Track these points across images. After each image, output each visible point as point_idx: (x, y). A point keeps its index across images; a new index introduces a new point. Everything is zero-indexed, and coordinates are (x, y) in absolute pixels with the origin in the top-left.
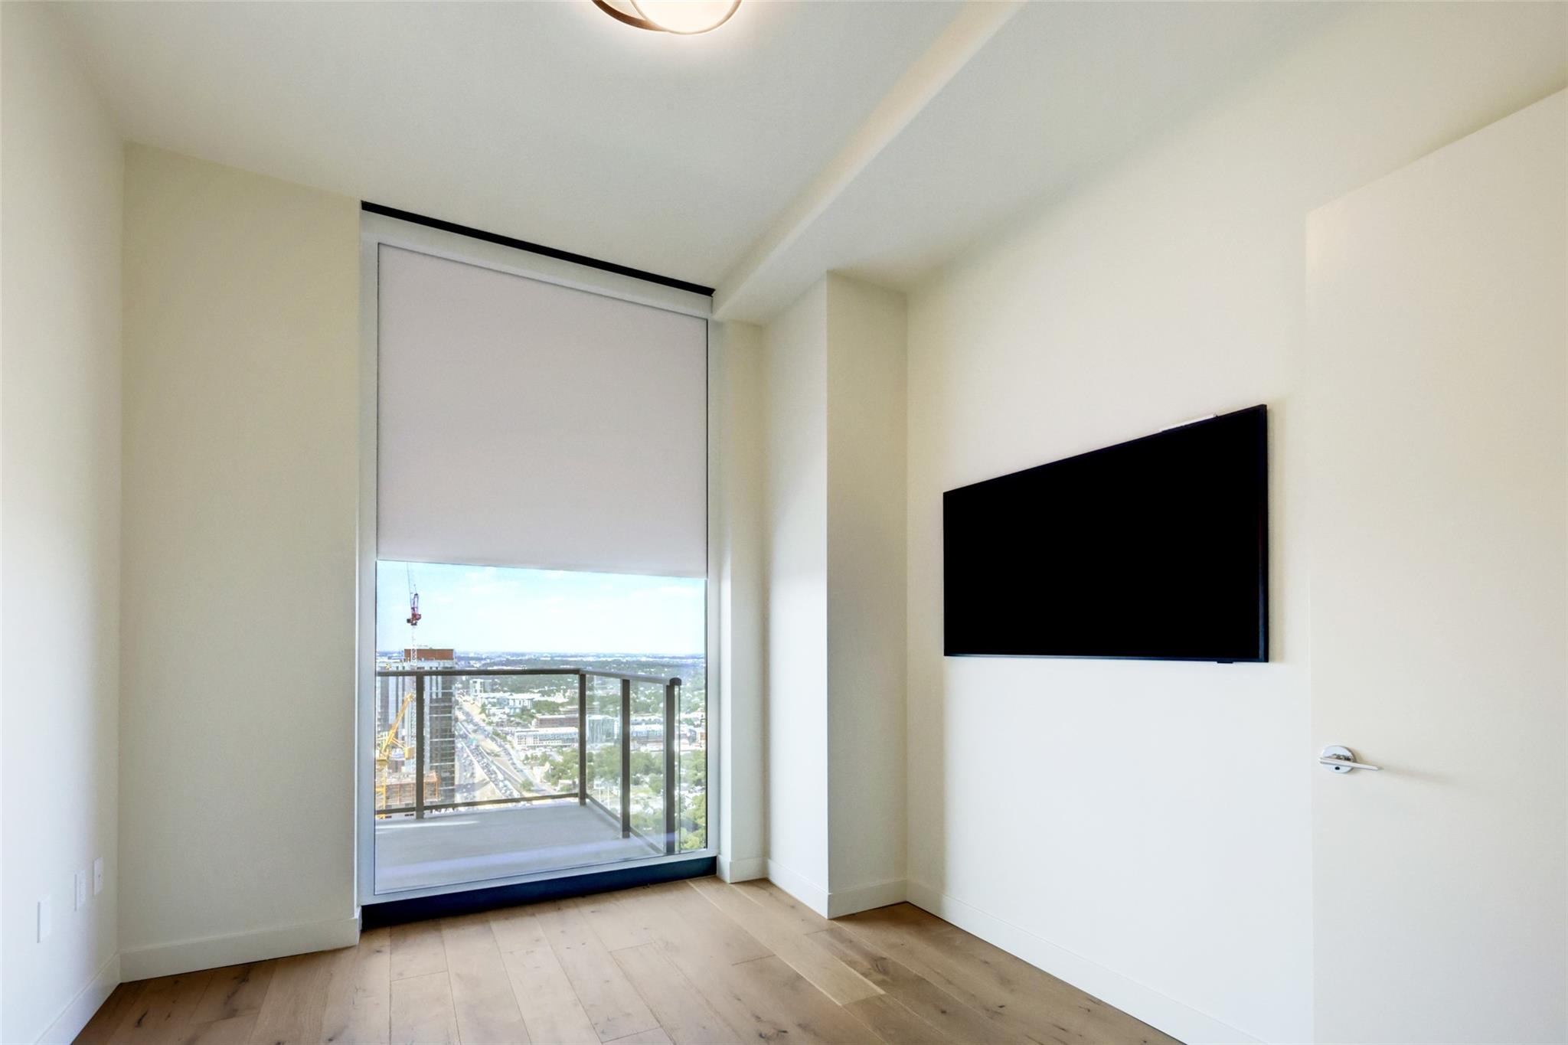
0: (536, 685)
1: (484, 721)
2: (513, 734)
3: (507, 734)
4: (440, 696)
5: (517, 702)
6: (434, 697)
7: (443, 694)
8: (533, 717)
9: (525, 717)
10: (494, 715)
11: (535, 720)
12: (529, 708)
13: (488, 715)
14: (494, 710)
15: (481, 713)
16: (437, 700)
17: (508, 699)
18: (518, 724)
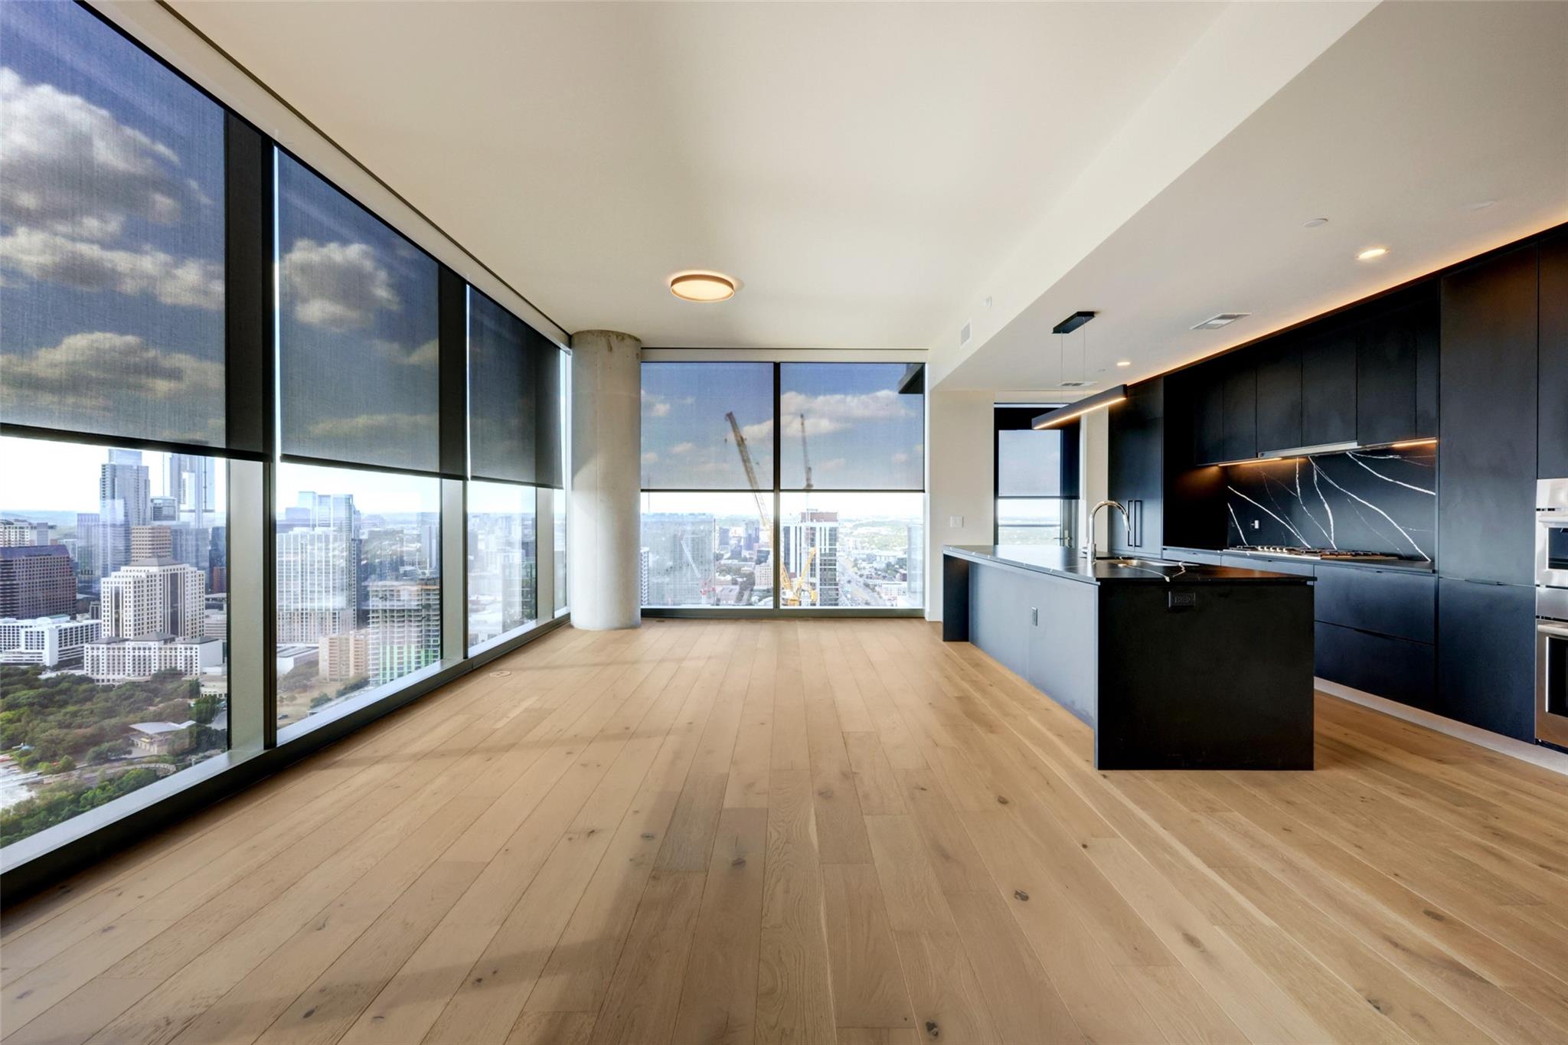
0: (898, 544)
1: (856, 573)
2: (880, 586)
3: (875, 585)
4: (827, 551)
5: (883, 559)
6: (823, 552)
7: (830, 549)
8: (897, 572)
9: (889, 571)
10: (864, 568)
11: (899, 574)
12: (893, 563)
13: (859, 569)
14: (864, 564)
15: (853, 567)
16: (825, 555)
17: (876, 556)
18: (884, 577)
